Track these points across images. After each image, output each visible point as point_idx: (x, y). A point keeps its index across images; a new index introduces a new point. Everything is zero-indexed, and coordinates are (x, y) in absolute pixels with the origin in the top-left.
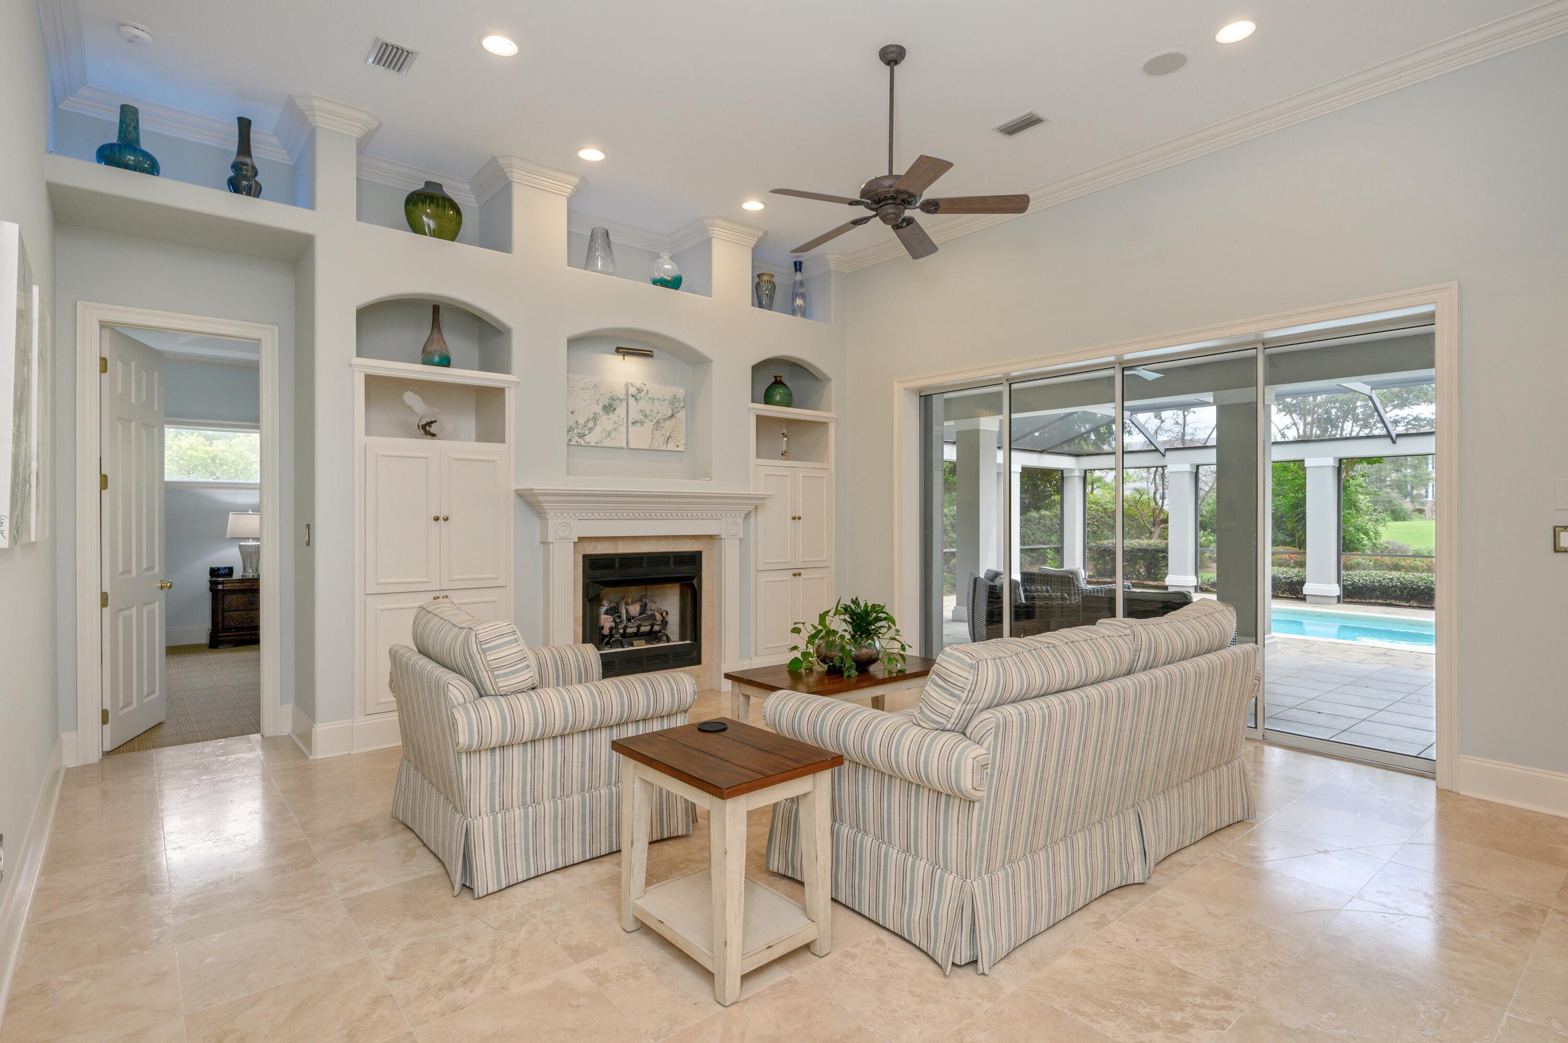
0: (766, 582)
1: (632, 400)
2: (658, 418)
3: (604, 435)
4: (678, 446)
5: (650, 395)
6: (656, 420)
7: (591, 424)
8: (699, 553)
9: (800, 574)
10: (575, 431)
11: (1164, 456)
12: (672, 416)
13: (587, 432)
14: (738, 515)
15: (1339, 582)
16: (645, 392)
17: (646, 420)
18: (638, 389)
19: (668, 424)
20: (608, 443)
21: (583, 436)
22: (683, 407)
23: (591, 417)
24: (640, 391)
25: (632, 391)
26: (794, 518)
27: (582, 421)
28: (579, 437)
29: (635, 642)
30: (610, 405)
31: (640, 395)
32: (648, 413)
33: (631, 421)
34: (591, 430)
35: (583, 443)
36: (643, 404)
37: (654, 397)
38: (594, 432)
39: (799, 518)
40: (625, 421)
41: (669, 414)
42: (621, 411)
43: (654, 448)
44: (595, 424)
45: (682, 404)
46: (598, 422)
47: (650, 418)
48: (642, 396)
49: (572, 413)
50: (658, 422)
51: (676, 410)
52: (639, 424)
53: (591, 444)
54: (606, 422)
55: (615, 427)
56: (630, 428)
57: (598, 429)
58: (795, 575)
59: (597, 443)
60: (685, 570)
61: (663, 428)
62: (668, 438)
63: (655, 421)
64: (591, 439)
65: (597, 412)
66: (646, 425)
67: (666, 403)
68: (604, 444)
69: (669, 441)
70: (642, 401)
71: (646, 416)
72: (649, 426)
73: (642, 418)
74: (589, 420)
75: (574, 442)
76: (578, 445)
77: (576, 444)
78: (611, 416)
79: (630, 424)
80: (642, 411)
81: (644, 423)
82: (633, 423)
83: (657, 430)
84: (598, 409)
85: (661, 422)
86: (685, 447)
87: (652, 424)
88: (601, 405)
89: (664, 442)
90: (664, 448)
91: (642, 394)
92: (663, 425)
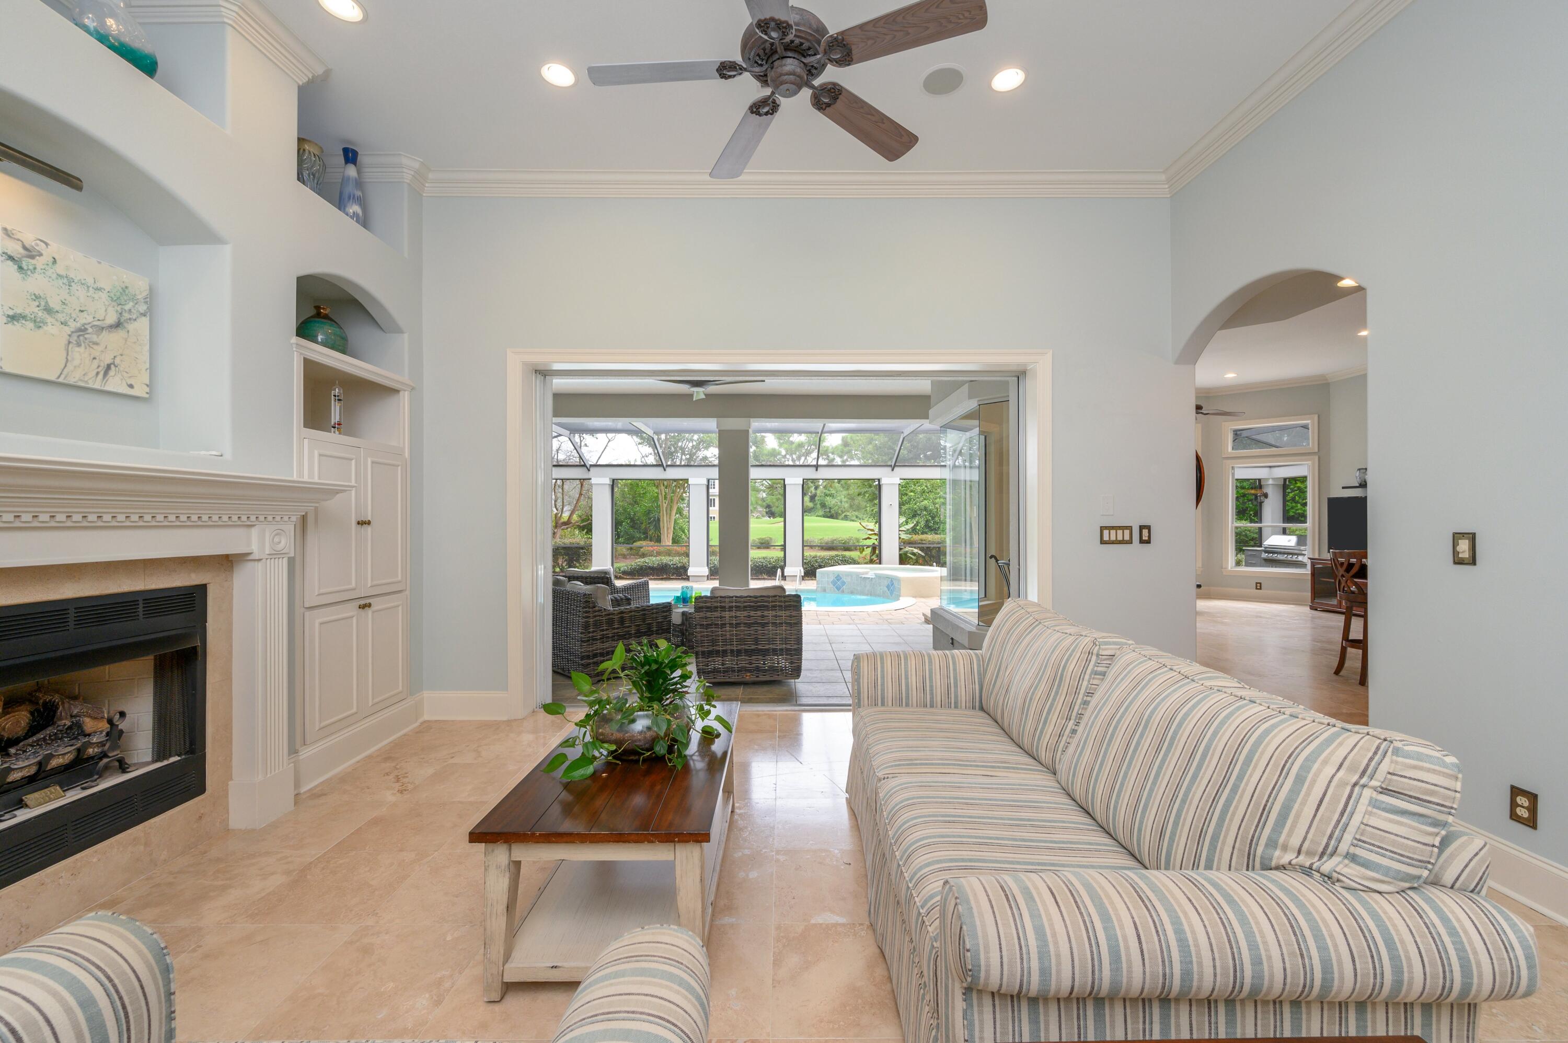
0: (321, 624)
2: (81, 321)
4: (131, 386)
5: (60, 269)
6: (78, 325)
8: (203, 588)
9: (369, 605)
11: (589, 470)
12: (118, 325)
14: (286, 518)
15: (708, 566)
16: (46, 258)
17: (49, 320)
18: (25, 248)
19: (113, 339)
22: (144, 315)
24: (31, 252)
25: (9, 246)
26: (361, 523)
29: (29, 798)
31: (33, 261)
32: (54, 304)
33: (5, 311)
36: (41, 284)
37: (72, 275)
39: (369, 523)
41: (111, 319)
43: (71, 381)
45: (143, 308)
47: (60, 317)
48: (39, 266)
50: (82, 330)
51: (126, 316)
52: (30, 324)
58: (363, 607)
60: (172, 623)
61: (96, 344)
62: (108, 367)
63: (73, 325)
66: (49, 329)
67: (104, 296)
69: (112, 373)
70: (36, 275)
71: (48, 310)
72: (58, 331)
73: (41, 312)
80: (37, 297)
81: (46, 324)
83: (79, 345)
85: (90, 330)
86: (147, 390)
87: (68, 330)
89: (98, 373)
90: (97, 386)
91: (39, 262)
92: (95, 338)
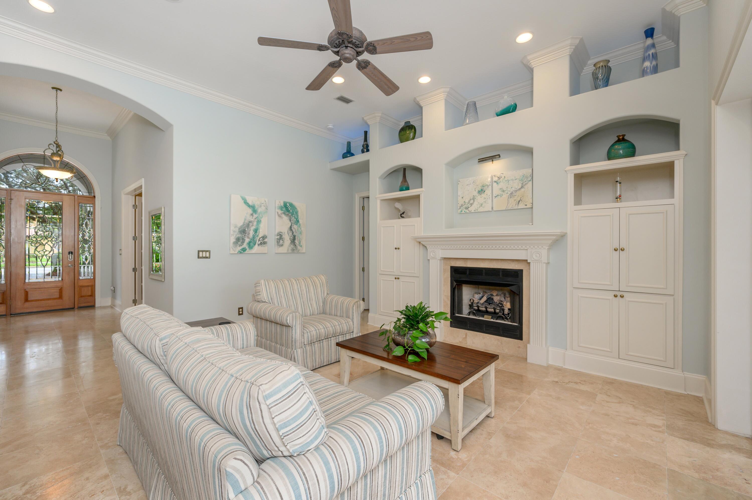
1: (495, 184)
2: (512, 190)
3: (479, 206)
4: (526, 205)
5: (506, 179)
6: (511, 192)
7: (472, 202)
8: (521, 271)
10: (464, 206)
12: (522, 187)
13: (469, 206)
16: (503, 177)
17: (503, 193)
18: (498, 178)
19: (519, 193)
20: (481, 210)
21: (468, 208)
22: (530, 181)
23: (472, 198)
24: (499, 178)
25: (495, 179)
26: (617, 250)
27: (467, 201)
28: (466, 209)
30: (482, 190)
31: (500, 180)
32: (505, 189)
33: (494, 195)
34: (472, 204)
35: (468, 212)
36: (501, 185)
37: (509, 179)
38: (473, 206)
40: (491, 196)
41: (520, 186)
42: (488, 192)
43: (509, 208)
44: (474, 201)
45: (529, 179)
46: (475, 200)
47: (506, 192)
49: (462, 198)
50: (512, 193)
51: (524, 183)
52: (499, 197)
53: (472, 211)
54: (480, 199)
55: (485, 201)
56: (494, 200)
57: (476, 203)
59: (475, 210)
61: (516, 196)
62: (519, 201)
63: (509, 193)
64: (472, 209)
65: (475, 195)
67: (518, 180)
68: (479, 211)
69: (520, 203)
70: (501, 183)
71: (503, 191)
72: (505, 196)
73: (501, 193)
74: (471, 200)
75: (463, 212)
76: (465, 213)
77: (464, 212)
78: (483, 195)
79: (494, 198)
80: (501, 189)
81: (503, 195)
82: (496, 197)
83: (511, 198)
84: (475, 193)
85: (514, 192)
86: (531, 205)
87: (508, 195)
88: (477, 191)
89: (516, 204)
90: (516, 208)
91: (501, 180)
92: (515, 194)
